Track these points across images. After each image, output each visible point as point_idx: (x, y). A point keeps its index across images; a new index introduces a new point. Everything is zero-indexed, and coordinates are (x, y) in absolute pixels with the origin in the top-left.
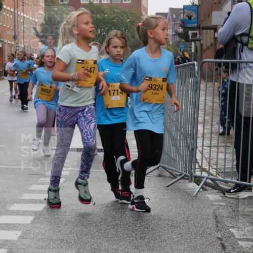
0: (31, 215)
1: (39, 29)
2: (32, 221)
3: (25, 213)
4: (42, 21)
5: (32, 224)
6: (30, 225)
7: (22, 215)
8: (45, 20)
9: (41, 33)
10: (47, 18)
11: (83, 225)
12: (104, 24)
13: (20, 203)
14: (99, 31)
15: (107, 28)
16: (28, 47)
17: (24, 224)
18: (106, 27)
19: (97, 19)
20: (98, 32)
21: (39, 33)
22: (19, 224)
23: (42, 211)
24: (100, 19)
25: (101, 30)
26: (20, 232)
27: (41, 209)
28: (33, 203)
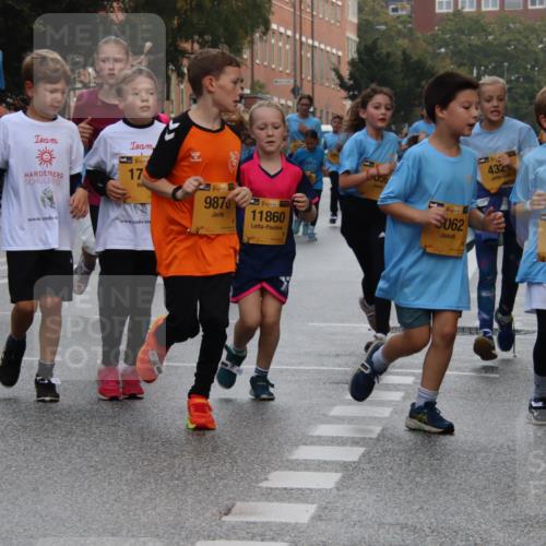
0: (336, 471)
1: (345, 72)
2: (337, 483)
3: (322, 466)
4: (352, 54)
5: (338, 489)
6: (335, 491)
7: (316, 470)
8: (359, 52)
9: (350, 79)
10: (362, 48)
11: (447, 493)
12: (487, 55)
13: (312, 443)
14: (475, 71)
15: (493, 65)
16: (322, 111)
17: (320, 490)
18: (490, 63)
19: (470, 45)
20: (472, 73)
21: (346, 80)
22: (310, 490)
23: (359, 462)
24: (477, 46)
25: (479, 70)
26: (315, 506)
27: (356, 459)
28: (338, 445)
